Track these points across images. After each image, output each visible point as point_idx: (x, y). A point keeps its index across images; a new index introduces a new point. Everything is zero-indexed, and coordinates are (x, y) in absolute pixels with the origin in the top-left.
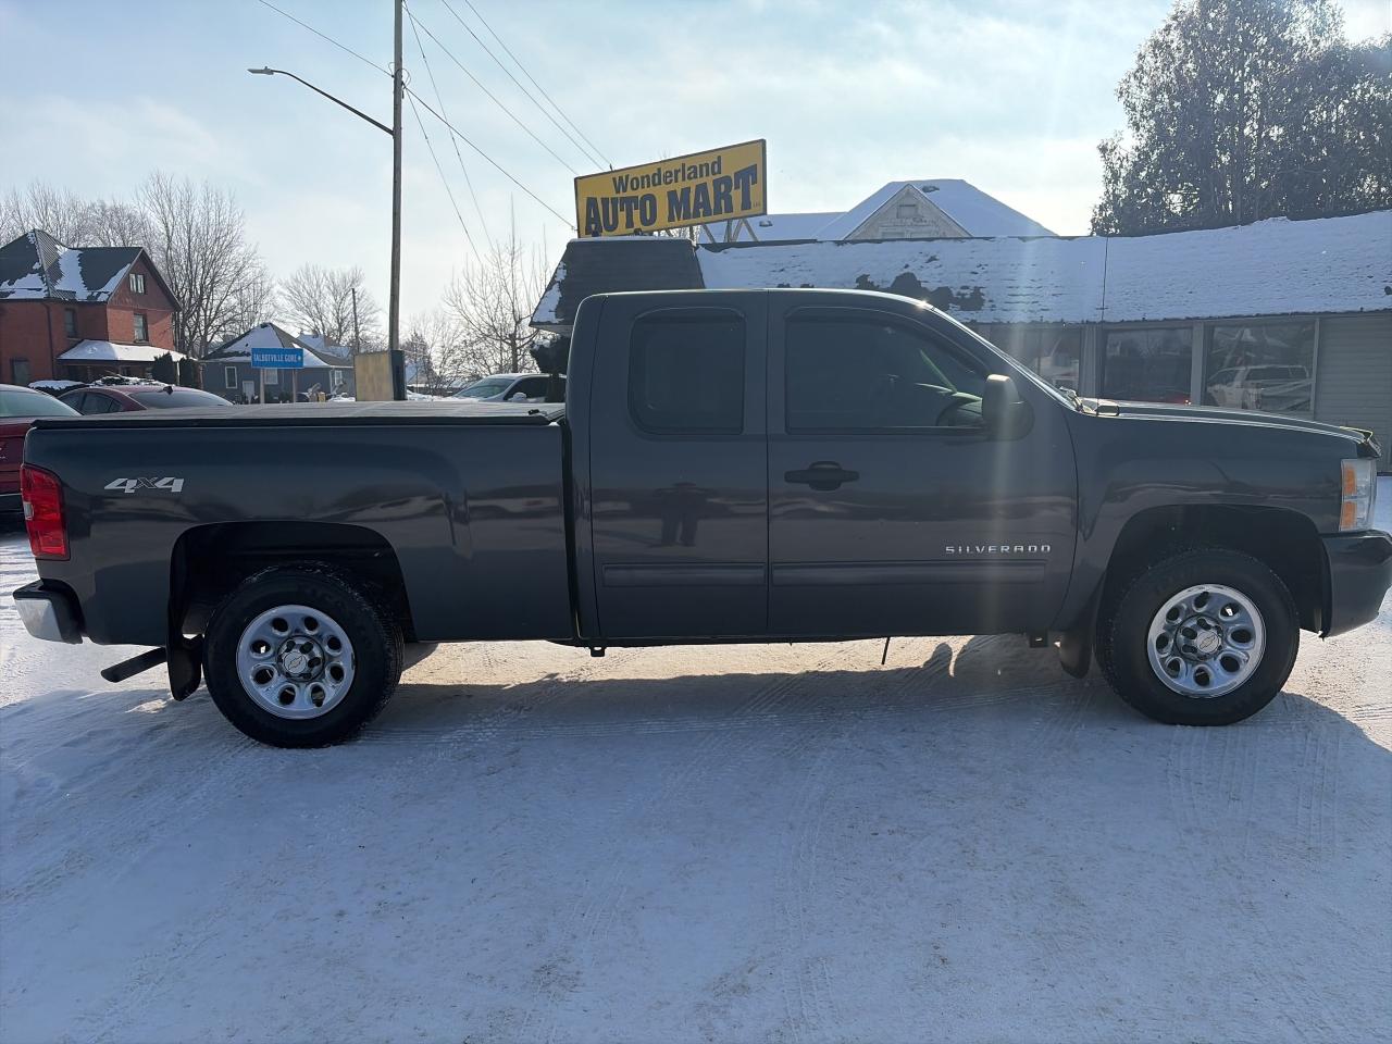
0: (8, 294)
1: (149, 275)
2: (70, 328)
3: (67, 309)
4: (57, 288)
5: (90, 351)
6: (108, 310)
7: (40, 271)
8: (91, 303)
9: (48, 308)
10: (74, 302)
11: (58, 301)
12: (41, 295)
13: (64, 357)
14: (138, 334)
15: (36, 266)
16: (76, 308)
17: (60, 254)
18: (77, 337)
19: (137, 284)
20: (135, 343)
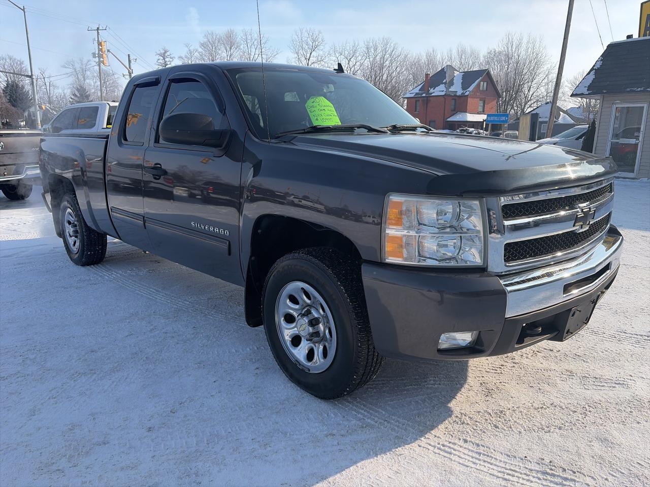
0: (432, 93)
1: (489, 81)
2: (453, 107)
3: (453, 99)
4: (450, 90)
5: (458, 117)
6: (469, 99)
7: (445, 83)
8: (463, 96)
9: (445, 99)
10: (455, 96)
11: (450, 96)
12: (443, 93)
13: (448, 120)
14: (480, 109)
15: (444, 81)
16: (456, 98)
17: (455, 75)
18: (455, 111)
19: (483, 85)
20: (478, 113)
